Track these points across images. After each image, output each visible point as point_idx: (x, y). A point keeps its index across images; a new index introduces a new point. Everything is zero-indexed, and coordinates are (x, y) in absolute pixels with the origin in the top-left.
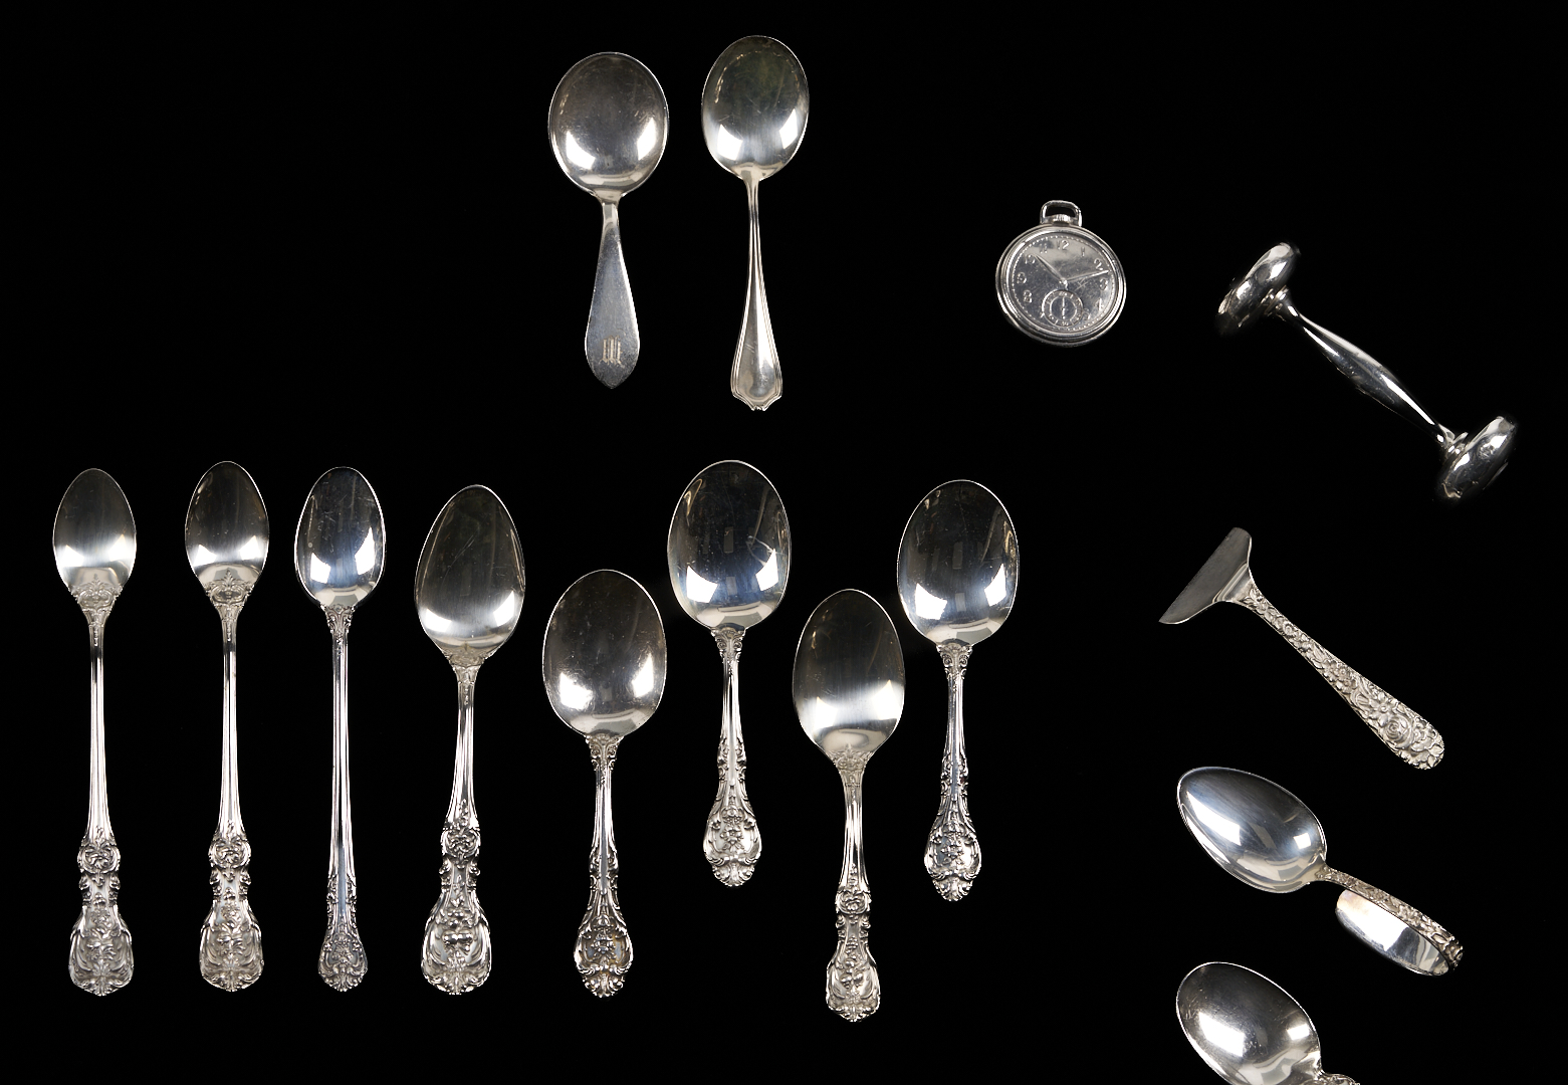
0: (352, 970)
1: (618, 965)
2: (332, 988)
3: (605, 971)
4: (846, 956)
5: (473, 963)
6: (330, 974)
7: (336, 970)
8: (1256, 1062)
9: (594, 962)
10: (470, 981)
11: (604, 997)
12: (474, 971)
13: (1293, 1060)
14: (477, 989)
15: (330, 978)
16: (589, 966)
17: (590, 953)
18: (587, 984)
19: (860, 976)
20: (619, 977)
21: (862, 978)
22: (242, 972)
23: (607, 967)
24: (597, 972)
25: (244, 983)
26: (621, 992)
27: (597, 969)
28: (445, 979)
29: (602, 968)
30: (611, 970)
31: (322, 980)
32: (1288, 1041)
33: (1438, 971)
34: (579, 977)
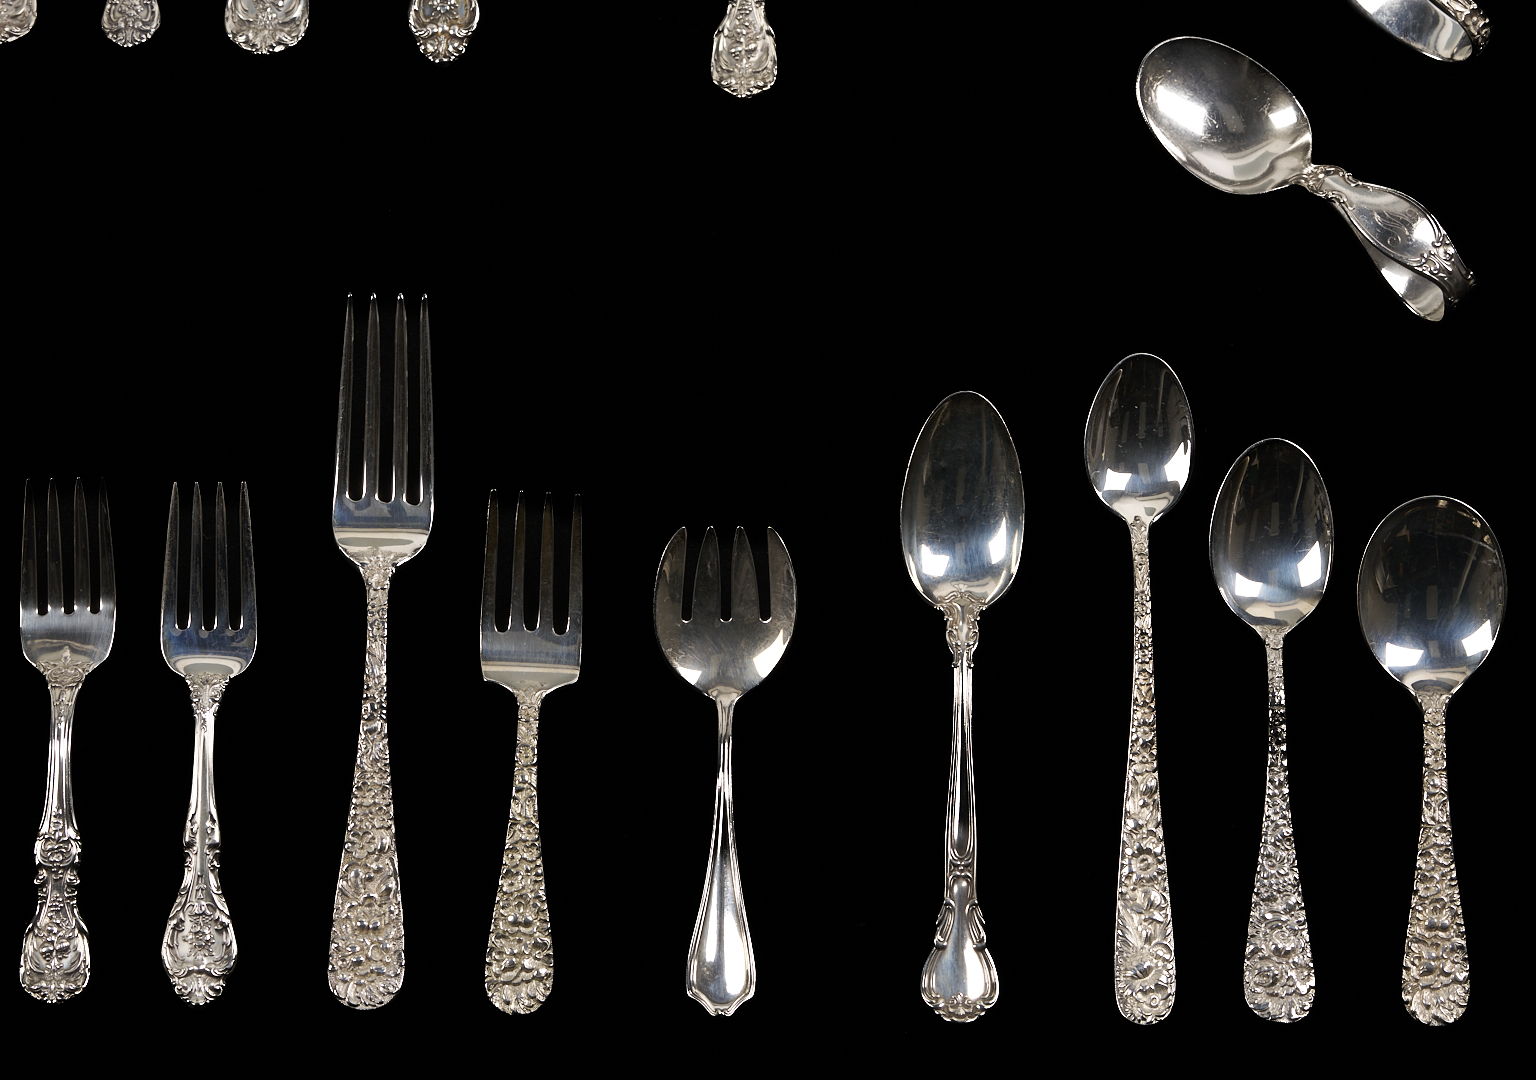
0: (141, 24)
1: (460, 26)
2: (115, 44)
3: (444, 32)
4: (737, 23)
5: (287, 19)
6: (115, 28)
7: (122, 25)
8: (1226, 152)
9: (431, 22)
10: (280, 39)
11: (441, 62)
12: (287, 29)
13: (1273, 154)
14: (288, 49)
15: (113, 33)
16: (425, 26)
17: (427, 12)
18: (423, 47)
19: (752, 46)
20: (461, 40)
21: (755, 49)
22: (10, 25)
23: (446, 28)
24: (434, 34)
25: (11, 35)
26: (461, 57)
27: (435, 30)
28: (251, 35)
29: (440, 30)
30: (451, 32)
31: (104, 35)
32: (1271, 130)
33: (1459, 58)
34: (412, 39)
